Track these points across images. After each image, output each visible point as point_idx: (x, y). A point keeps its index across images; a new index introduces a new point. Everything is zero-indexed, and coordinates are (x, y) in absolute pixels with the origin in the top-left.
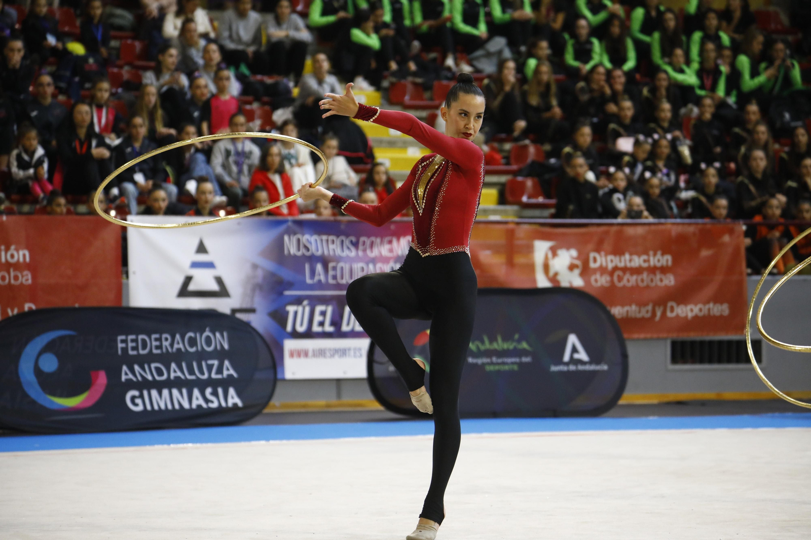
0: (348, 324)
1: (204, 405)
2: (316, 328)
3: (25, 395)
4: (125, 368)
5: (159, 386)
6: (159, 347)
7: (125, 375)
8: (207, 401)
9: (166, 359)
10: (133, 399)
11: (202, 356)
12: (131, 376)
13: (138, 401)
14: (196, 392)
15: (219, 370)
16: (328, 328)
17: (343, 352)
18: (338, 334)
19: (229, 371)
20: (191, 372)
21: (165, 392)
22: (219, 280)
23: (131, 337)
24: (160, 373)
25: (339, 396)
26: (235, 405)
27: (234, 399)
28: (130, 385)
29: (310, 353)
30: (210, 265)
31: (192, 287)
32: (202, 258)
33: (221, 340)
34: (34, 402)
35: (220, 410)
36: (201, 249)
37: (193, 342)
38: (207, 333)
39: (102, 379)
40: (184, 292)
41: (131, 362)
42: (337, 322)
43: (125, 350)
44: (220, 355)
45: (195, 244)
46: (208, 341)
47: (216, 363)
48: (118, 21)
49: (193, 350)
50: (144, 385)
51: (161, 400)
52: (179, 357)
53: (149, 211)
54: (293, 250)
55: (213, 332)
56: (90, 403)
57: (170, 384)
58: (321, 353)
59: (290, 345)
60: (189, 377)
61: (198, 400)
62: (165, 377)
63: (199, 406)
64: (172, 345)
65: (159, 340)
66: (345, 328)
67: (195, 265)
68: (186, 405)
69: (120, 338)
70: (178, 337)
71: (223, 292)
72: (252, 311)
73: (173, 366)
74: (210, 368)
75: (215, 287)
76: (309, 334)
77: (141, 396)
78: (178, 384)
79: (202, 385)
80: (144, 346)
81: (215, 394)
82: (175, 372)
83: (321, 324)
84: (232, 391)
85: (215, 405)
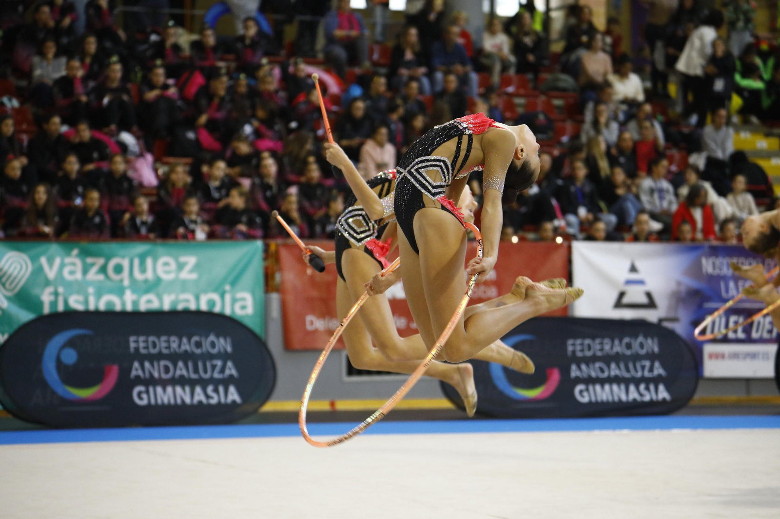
0: (757, 331)
1: (638, 398)
2: (731, 335)
3: (495, 387)
4: (574, 367)
5: (602, 382)
6: (602, 350)
7: (574, 372)
8: (641, 395)
9: (608, 359)
10: (581, 392)
11: (636, 358)
12: (578, 374)
13: (585, 394)
14: (632, 388)
15: (651, 370)
16: (741, 335)
17: (754, 356)
18: (749, 340)
19: (659, 370)
20: (628, 370)
21: (607, 387)
22: (649, 295)
23: (579, 341)
24: (602, 371)
25: (748, 392)
26: (664, 400)
27: (663, 394)
28: (578, 380)
29: (726, 355)
30: (641, 282)
31: (626, 300)
32: (634, 276)
33: (652, 345)
34: (501, 393)
35: (652, 403)
36: (633, 269)
37: (629, 346)
38: (641, 339)
39: (555, 376)
40: (619, 304)
41: (579, 361)
42: (748, 329)
43: (574, 352)
44: (651, 357)
45: (627, 265)
46: (642, 346)
47: (647, 364)
48: (561, 84)
49: (628, 352)
50: (589, 381)
51: (604, 394)
52: (617, 358)
53: (590, 238)
54: (710, 270)
55: (646, 337)
56: (547, 394)
57: (611, 380)
58: (735, 356)
59: (708, 349)
60: (627, 375)
61: (633, 395)
62: (606, 375)
63: (635, 400)
64: (612, 348)
65: (601, 344)
66: (755, 335)
67: (629, 282)
68: (624, 398)
69: (570, 342)
70: (617, 342)
71: (651, 304)
72: (674, 320)
73: (613, 366)
74: (643, 368)
75: (644, 300)
76: (725, 340)
77: (587, 390)
78: (617, 380)
79: (637, 382)
80: (589, 348)
81: (647, 389)
82: (614, 371)
83: (735, 331)
84: (661, 388)
85: (647, 398)
